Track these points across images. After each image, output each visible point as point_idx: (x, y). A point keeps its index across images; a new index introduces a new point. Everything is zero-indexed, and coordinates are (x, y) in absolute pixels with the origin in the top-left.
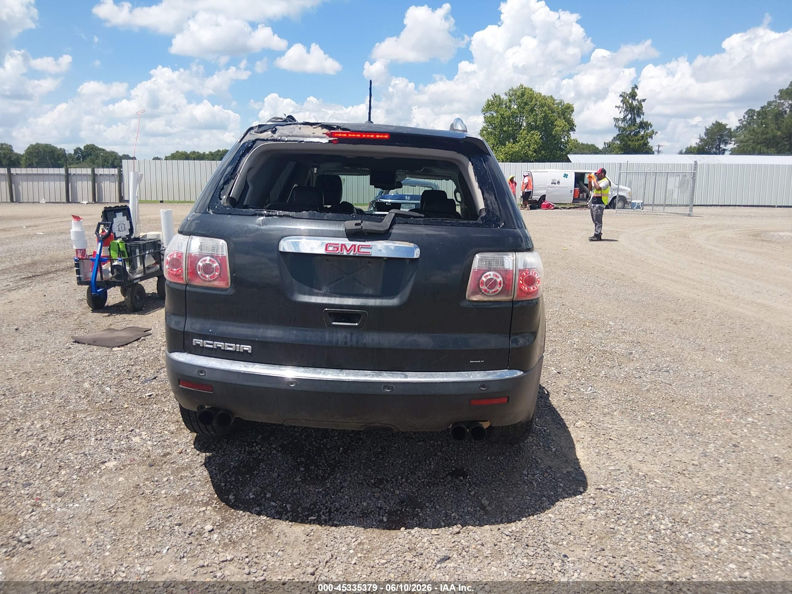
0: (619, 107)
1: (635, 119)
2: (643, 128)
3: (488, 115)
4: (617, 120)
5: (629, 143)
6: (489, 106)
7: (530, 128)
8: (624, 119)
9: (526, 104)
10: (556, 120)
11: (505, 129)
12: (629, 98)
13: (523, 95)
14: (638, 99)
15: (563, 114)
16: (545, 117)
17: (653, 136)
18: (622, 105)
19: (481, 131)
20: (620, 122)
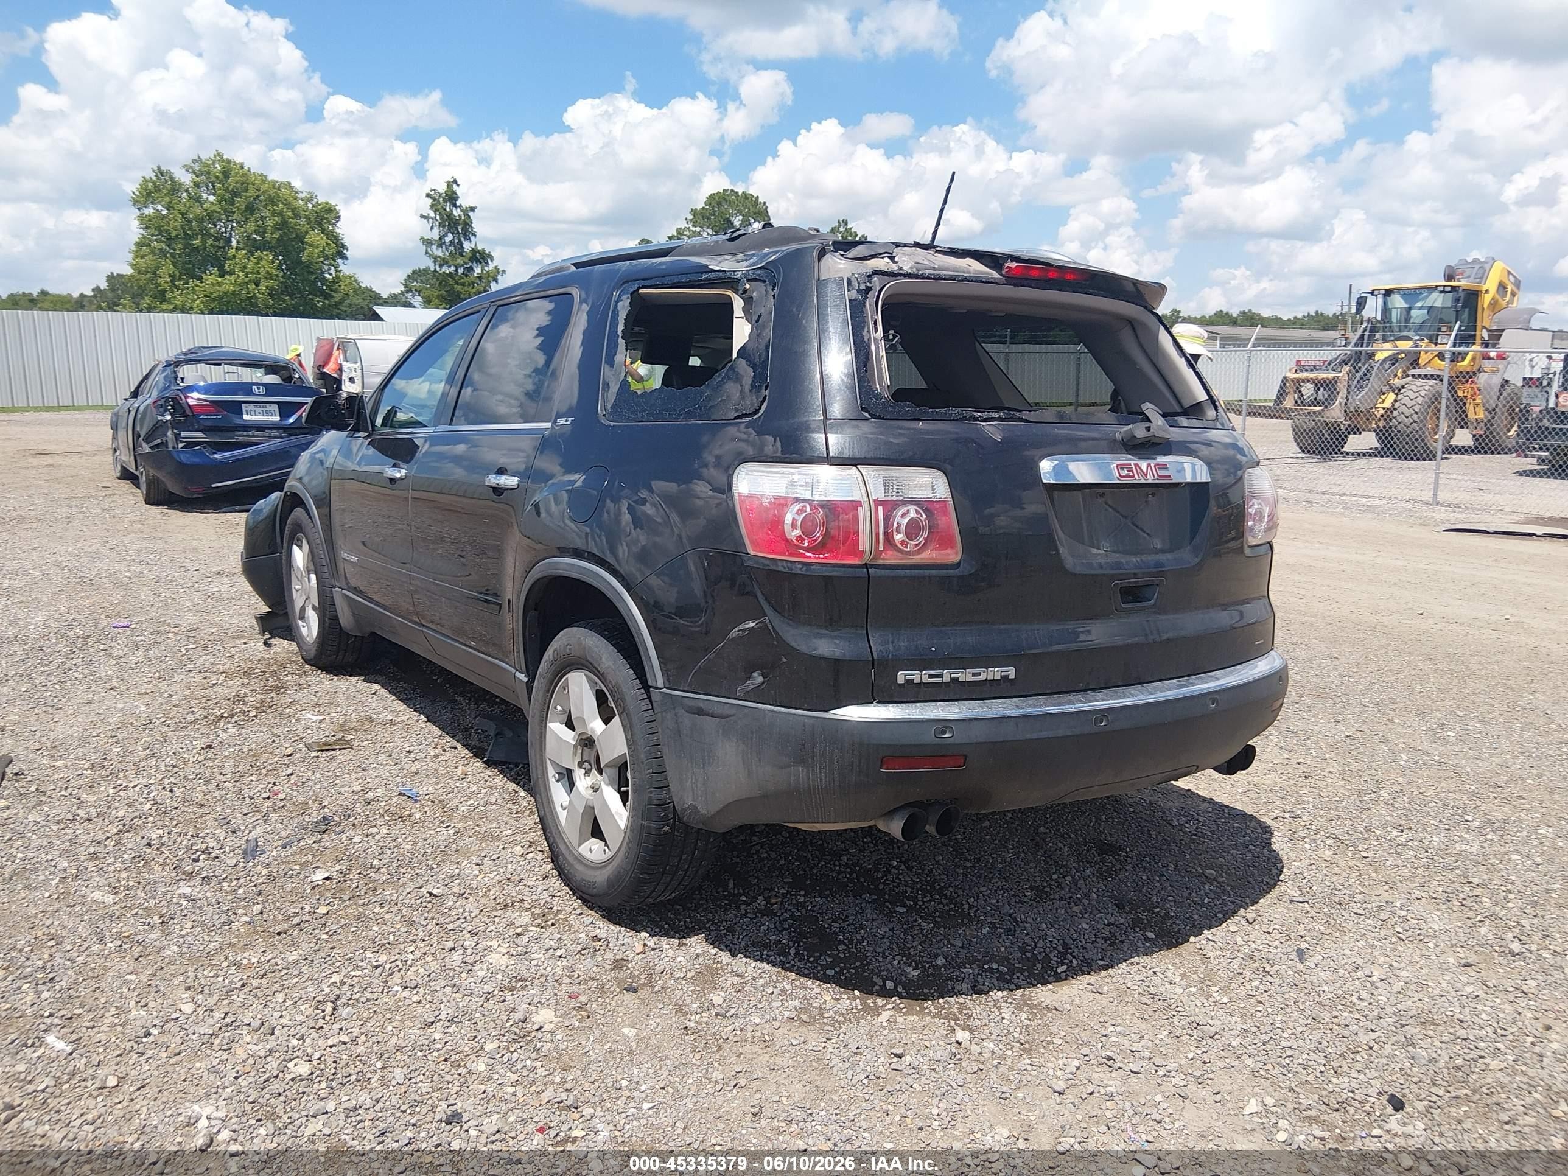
0: (427, 218)
1: (460, 243)
2: (478, 261)
3: (149, 211)
4: (428, 242)
5: (458, 288)
6: (147, 194)
7: (252, 247)
8: (441, 243)
9: (235, 194)
10: (307, 233)
11: (196, 242)
12: (445, 201)
13: (226, 174)
14: (460, 206)
15: (320, 224)
16: (283, 225)
17: (499, 277)
18: (432, 214)
19: (137, 244)
20: (434, 247)
